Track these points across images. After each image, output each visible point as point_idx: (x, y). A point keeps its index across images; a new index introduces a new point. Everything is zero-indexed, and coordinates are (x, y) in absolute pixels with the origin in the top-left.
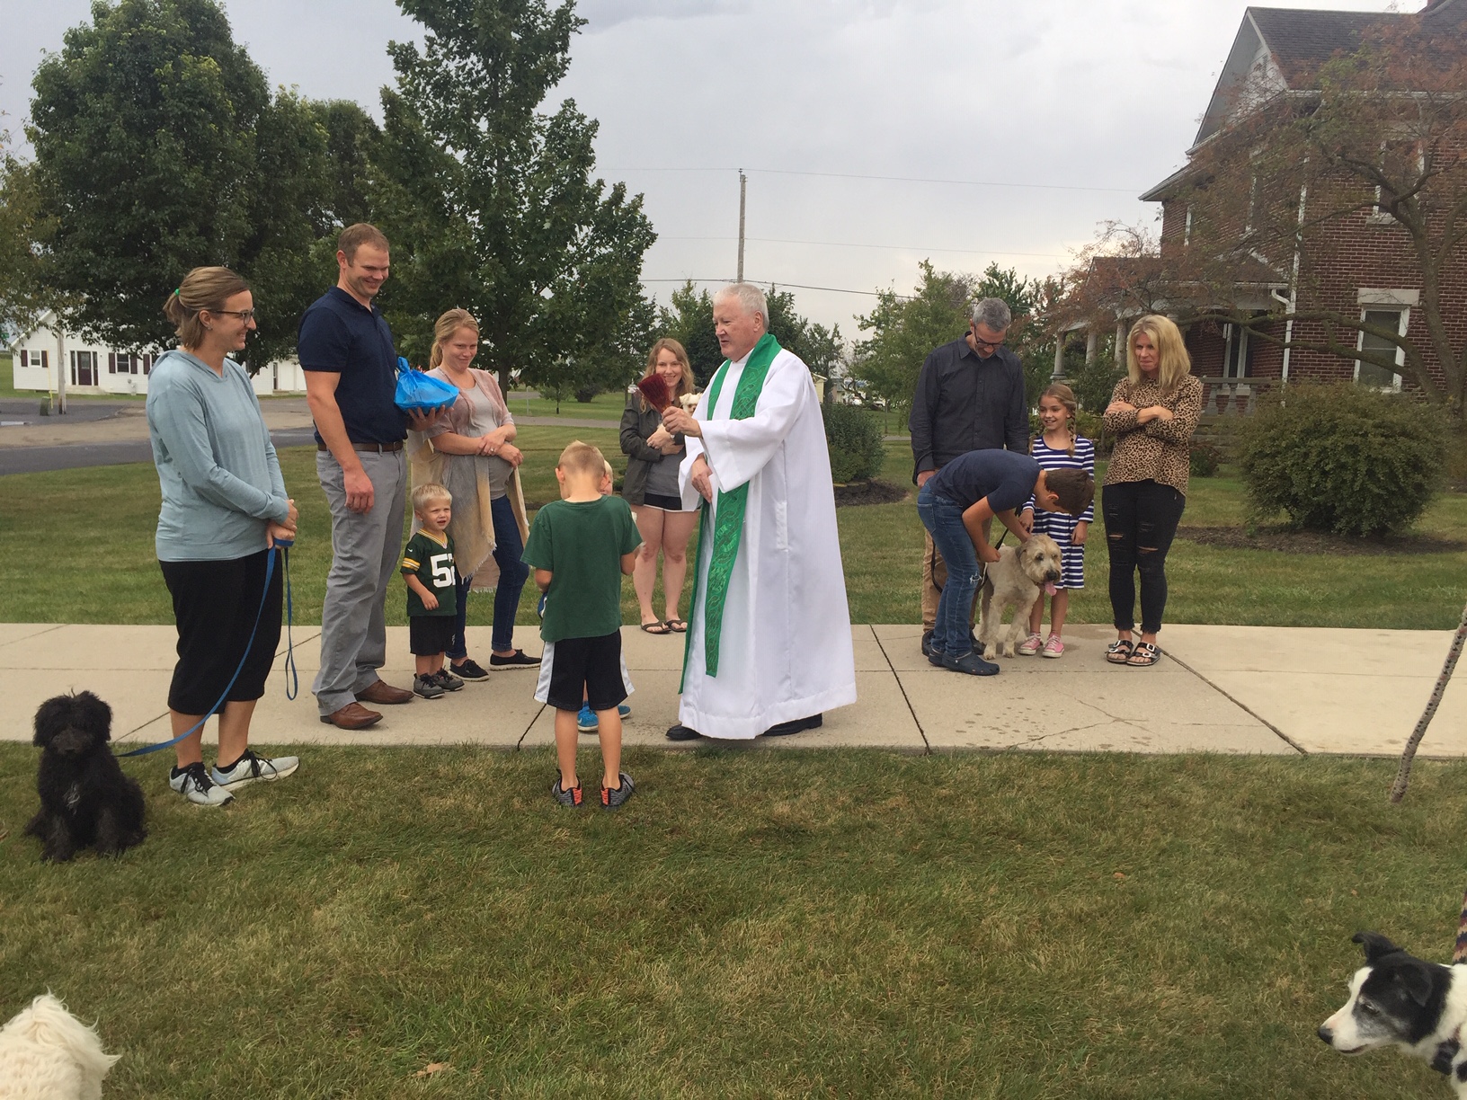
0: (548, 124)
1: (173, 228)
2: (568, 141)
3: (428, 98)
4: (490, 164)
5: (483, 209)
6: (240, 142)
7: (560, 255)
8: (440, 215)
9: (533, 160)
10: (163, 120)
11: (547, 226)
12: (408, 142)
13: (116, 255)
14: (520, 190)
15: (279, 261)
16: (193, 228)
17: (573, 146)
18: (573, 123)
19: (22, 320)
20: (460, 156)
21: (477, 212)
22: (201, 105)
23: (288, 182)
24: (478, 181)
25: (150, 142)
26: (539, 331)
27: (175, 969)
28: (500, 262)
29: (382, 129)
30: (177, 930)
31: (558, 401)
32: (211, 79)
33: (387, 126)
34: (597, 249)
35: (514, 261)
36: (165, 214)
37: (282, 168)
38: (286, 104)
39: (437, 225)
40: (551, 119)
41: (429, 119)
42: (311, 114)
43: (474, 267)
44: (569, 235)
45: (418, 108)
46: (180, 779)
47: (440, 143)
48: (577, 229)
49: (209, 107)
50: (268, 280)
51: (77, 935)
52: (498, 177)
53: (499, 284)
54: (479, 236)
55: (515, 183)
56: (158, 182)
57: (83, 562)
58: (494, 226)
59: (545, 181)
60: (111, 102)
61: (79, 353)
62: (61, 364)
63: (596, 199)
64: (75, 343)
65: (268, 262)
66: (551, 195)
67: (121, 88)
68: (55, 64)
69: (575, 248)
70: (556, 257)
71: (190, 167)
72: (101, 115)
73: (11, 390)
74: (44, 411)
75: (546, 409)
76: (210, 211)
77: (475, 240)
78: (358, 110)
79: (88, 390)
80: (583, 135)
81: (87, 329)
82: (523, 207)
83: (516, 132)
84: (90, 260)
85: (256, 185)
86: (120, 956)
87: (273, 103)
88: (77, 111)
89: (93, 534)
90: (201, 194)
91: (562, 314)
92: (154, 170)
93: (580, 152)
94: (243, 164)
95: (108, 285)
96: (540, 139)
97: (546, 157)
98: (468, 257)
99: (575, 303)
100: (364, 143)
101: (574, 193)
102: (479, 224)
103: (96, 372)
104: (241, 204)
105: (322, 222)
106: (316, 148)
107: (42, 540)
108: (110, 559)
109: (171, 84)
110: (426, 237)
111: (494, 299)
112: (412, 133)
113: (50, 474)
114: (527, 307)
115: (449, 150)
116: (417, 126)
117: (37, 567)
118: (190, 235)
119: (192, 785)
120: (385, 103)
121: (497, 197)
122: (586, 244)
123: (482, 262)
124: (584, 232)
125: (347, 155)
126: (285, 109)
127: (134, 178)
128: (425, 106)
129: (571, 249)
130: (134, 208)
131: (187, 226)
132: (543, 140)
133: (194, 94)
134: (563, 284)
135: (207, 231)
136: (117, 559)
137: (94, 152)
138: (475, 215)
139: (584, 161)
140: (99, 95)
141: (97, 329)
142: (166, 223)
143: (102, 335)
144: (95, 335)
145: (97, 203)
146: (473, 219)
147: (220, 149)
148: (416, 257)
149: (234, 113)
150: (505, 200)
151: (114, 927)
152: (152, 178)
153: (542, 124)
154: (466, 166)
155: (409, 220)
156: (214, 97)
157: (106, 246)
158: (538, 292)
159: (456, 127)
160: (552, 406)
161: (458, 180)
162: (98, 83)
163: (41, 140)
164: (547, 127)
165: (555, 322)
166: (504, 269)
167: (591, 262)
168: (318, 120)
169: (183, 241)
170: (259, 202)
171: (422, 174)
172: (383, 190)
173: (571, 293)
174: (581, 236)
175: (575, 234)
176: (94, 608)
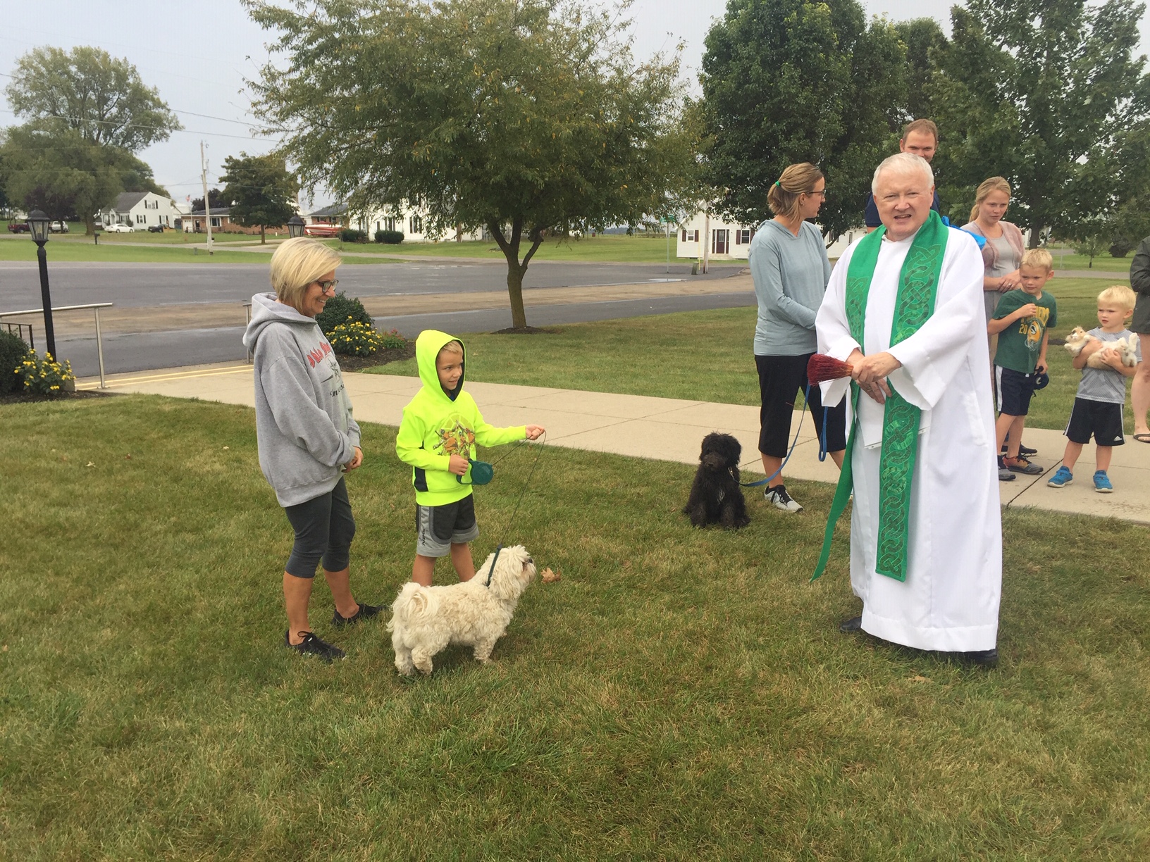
0: (1097, 13)
1: (787, 135)
2: (1114, 26)
3: (990, 8)
4: (1039, 55)
5: (1031, 93)
6: (840, 65)
7: (1098, 126)
8: (993, 102)
9: (1079, 46)
10: (786, 56)
11: (1087, 102)
12: (969, 47)
13: (748, 159)
14: (1066, 74)
15: (861, 153)
16: (802, 133)
17: (1118, 29)
18: (1120, 9)
19: (688, 208)
20: (1014, 52)
21: (1025, 96)
22: (815, 40)
23: (873, 90)
24: (1028, 71)
25: (777, 73)
26: (1072, 192)
27: (765, 593)
28: (1041, 137)
29: (950, 39)
30: (767, 573)
31: (1092, 255)
32: (823, 19)
33: (954, 36)
34: (1135, 118)
35: (1054, 134)
36: (783, 126)
37: (869, 80)
38: (877, 29)
39: (989, 111)
40: (1100, 9)
41: (989, 25)
42: (894, 34)
43: (1017, 143)
44: (1108, 107)
45: (981, 18)
46: (770, 495)
47: (997, 44)
48: (1116, 102)
49: (820, 41)
50: (852, 168)
51: (711, 566)
52: (1047, 64)
53: (1039, 156)
54: (1025, 117)
55: (1061, 68)
56: (781, 102)
57: (716, 367)
58: (1039, 107)
59: (1089, 63)
60: (753, 48)
61: (718, 231)
62: (707, 239)
63: (1138, 73)
64: (717, 223)
65: (853, 154)
66: (1094, 75)
67: (762, 36)
68: (719, 25)
69: (1113, 119)
70: (1094, 128)
71: (803, 88)
72: (747, 58)
73: (674, 258)
74: (694, 272)
75: (1079, 263)
76: (814, 119)
77: (1021, 120)
78: (933, 24)
79: (722, 257)
80: (1130, 18)
81: (726, 212)
82: (1067, 88)
83: (1066, 25)
84: (732, 164)
85: (849, 96)
86: (735, 581)
87: (867, 29)
88: (730, 57)
89: (723, 350)
90: (810, 107)
91: (1095, 177)
92: (779, 94)
93: (1125, 34)
94: (841, 81)
95: (741, 180)
96: (1088, 28)
97: (1092, 43)
98: (1013, 136)
99: (1108, 166)
100: (933, 53)
101: (1116, 70)
102: (1025, 107)
103: (728, 243)
104: (837, 112)
105: (897, 119)
106: (897, 60)
107: (693, 353)
108: (732, 365)
109: (795, 29)
110: (978, 122)
111: (1032, 168)
112: (975, 39)
113: (697, 312)
114: (1062, 173)
115: (1005, 48)
116: (979, 33)
117: (690, 368)
118: (799, 139)
119: (778, 498)
120: (953, 19)
121: (1043, 83)
122: (1124, 113)
123: (1025, 138)
124: (1123, 105)
125: (921, 62)
126: (876, 33)
127: (764, 101)
128: (987, 15)
129: (1109, 119)
130: (763, 123)
131: (797, 133)
132: (1091, 28)
133: (811, 32)
134: (1098, 151)
135: (811, 135)
136: (736, 366)
137: (740, 86)
138: (1023, 99)
139: (1128, 41)
140: (746, 44)
141: (732, 212)
142: (783, 132)
143: (736, 217)
144: (731, 216)
145: (739, 123)
146: (1021, 103)
147: (826, 72)
148: (969, 140)
149: (838, 43)
150: (1051, 83)
151: (731, 565)
152: (776, 100)
153: (1091, 14)
154: (1018, 60)
155: (964, 111)
156: (824, 32)
157: (743, 152)
158: (1074, 160)
159: (1013, 27)
160: (1085, 260)
161: (1010, 73)
162: (746, 35)
163: (707, 82)
164: (1096, 17)
165: (1087, 184)
166: (1044, 142)
167: (1129, 129)
168: (901, 38)
169: (793, 144)
170: (850, 110)
171: (979, 71)
172: (946, 89)
173: (1105, 158)
174: (1119, 107)
175: (1115, 106)
176: (723, 394)
